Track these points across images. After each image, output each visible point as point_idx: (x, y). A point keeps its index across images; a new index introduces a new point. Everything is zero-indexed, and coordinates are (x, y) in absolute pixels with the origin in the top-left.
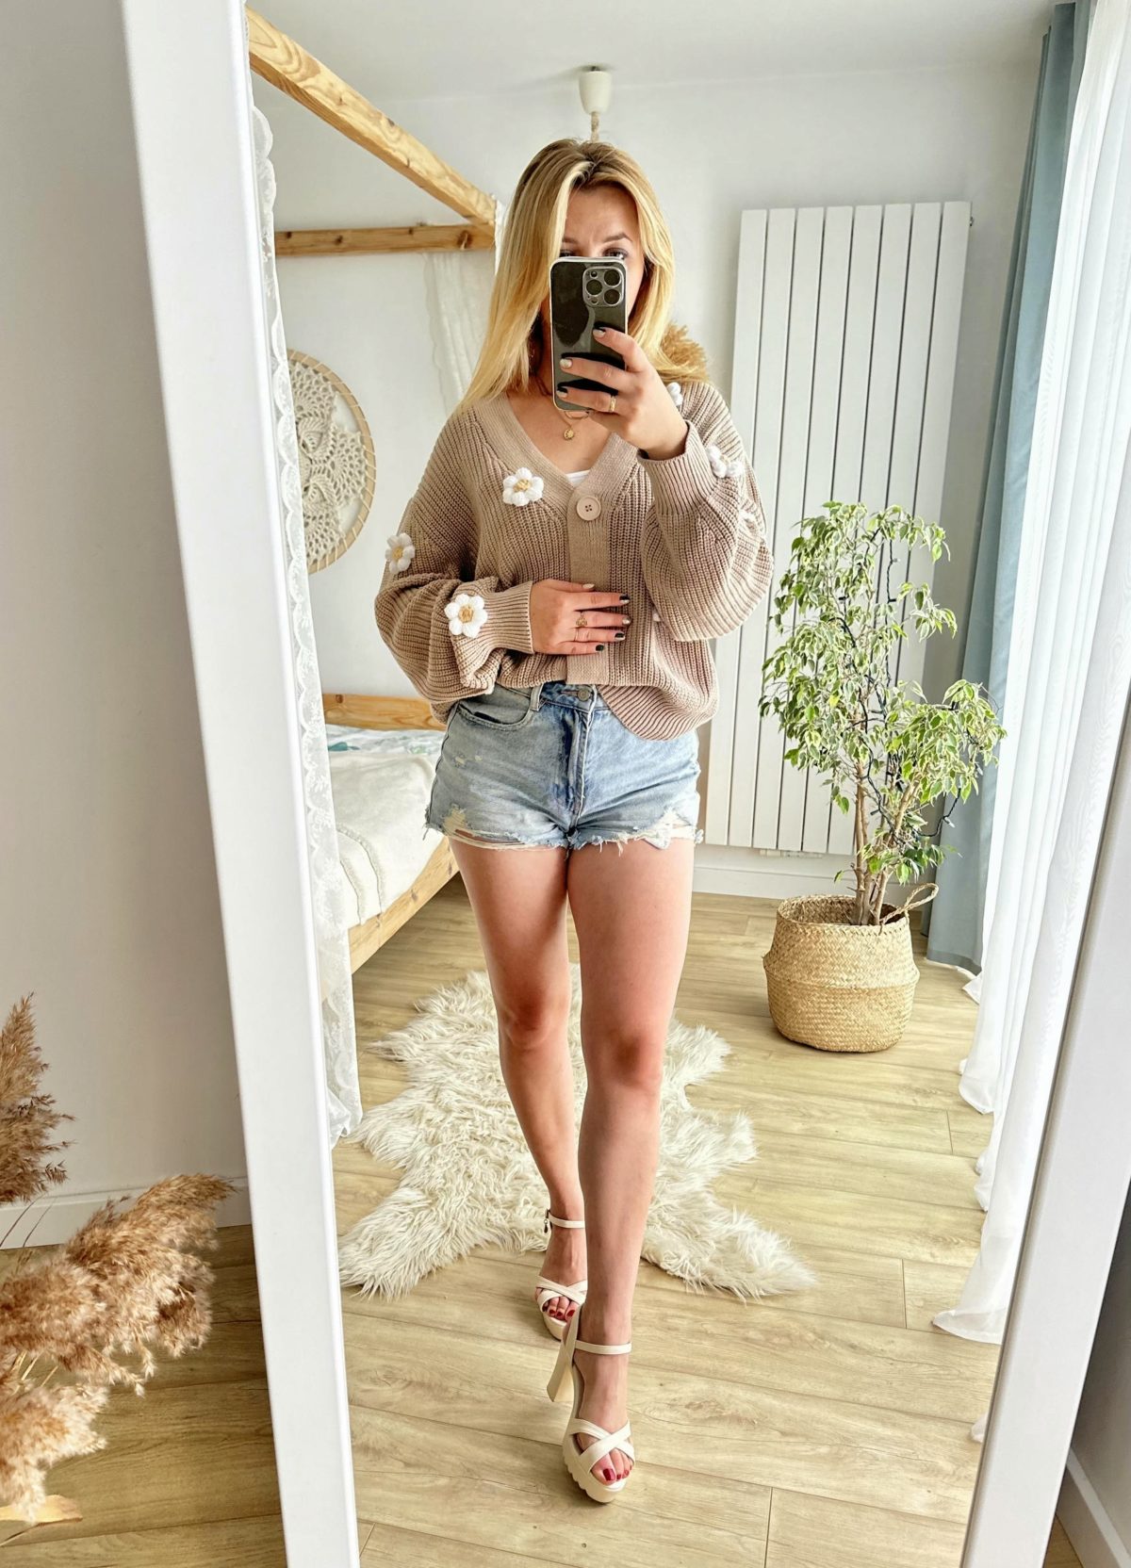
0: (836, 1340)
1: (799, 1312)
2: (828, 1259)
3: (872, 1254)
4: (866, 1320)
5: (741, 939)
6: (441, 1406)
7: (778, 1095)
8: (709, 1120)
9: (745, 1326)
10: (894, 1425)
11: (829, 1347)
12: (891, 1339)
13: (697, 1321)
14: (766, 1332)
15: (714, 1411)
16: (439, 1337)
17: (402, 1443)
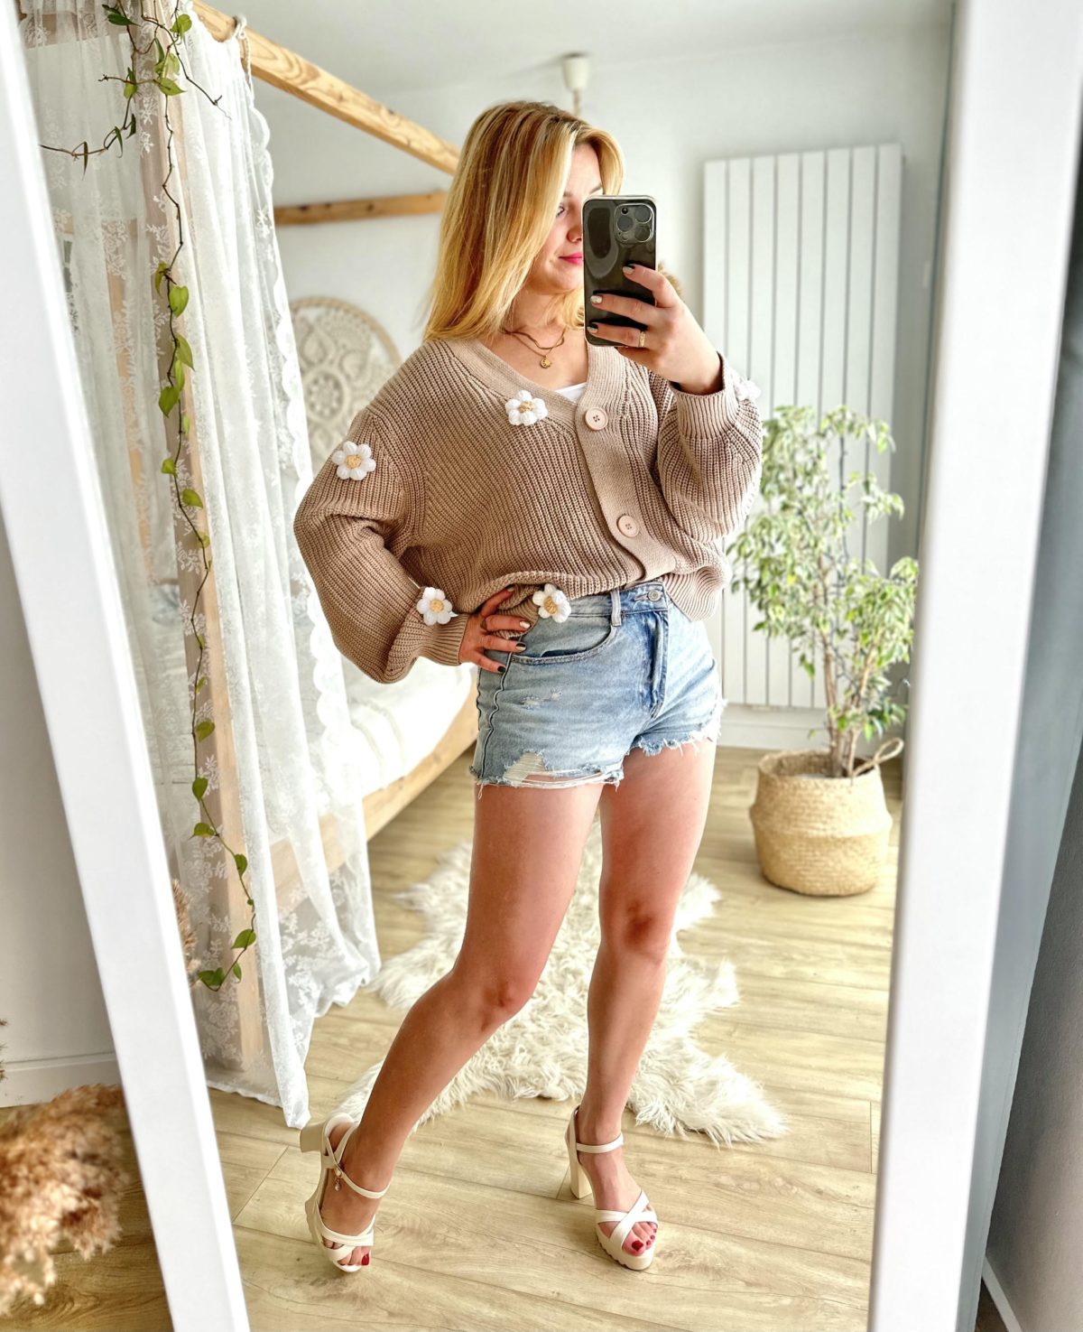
0: (804, 1186)
1: (768, 1156)
2: (800, 1102)
3: (842, 1096)
4: (833, 1164)
5: (735, 788)
6: (428, 1254)
7: (762, 939)
8: (696, 966)
9: (717, 1171)
10: (856, 1275)
11: (796, 1193)
12: (857, 1184)
13: (673, 1167)
14: (735, 1177)
15: (683, 1260)
16: (432, 1183)
17: (388, 1291)
